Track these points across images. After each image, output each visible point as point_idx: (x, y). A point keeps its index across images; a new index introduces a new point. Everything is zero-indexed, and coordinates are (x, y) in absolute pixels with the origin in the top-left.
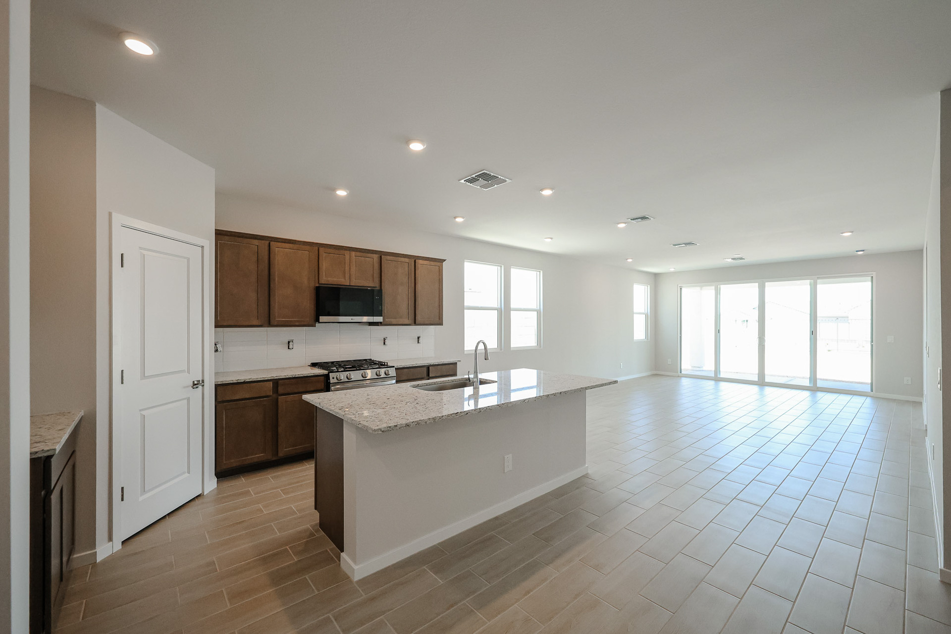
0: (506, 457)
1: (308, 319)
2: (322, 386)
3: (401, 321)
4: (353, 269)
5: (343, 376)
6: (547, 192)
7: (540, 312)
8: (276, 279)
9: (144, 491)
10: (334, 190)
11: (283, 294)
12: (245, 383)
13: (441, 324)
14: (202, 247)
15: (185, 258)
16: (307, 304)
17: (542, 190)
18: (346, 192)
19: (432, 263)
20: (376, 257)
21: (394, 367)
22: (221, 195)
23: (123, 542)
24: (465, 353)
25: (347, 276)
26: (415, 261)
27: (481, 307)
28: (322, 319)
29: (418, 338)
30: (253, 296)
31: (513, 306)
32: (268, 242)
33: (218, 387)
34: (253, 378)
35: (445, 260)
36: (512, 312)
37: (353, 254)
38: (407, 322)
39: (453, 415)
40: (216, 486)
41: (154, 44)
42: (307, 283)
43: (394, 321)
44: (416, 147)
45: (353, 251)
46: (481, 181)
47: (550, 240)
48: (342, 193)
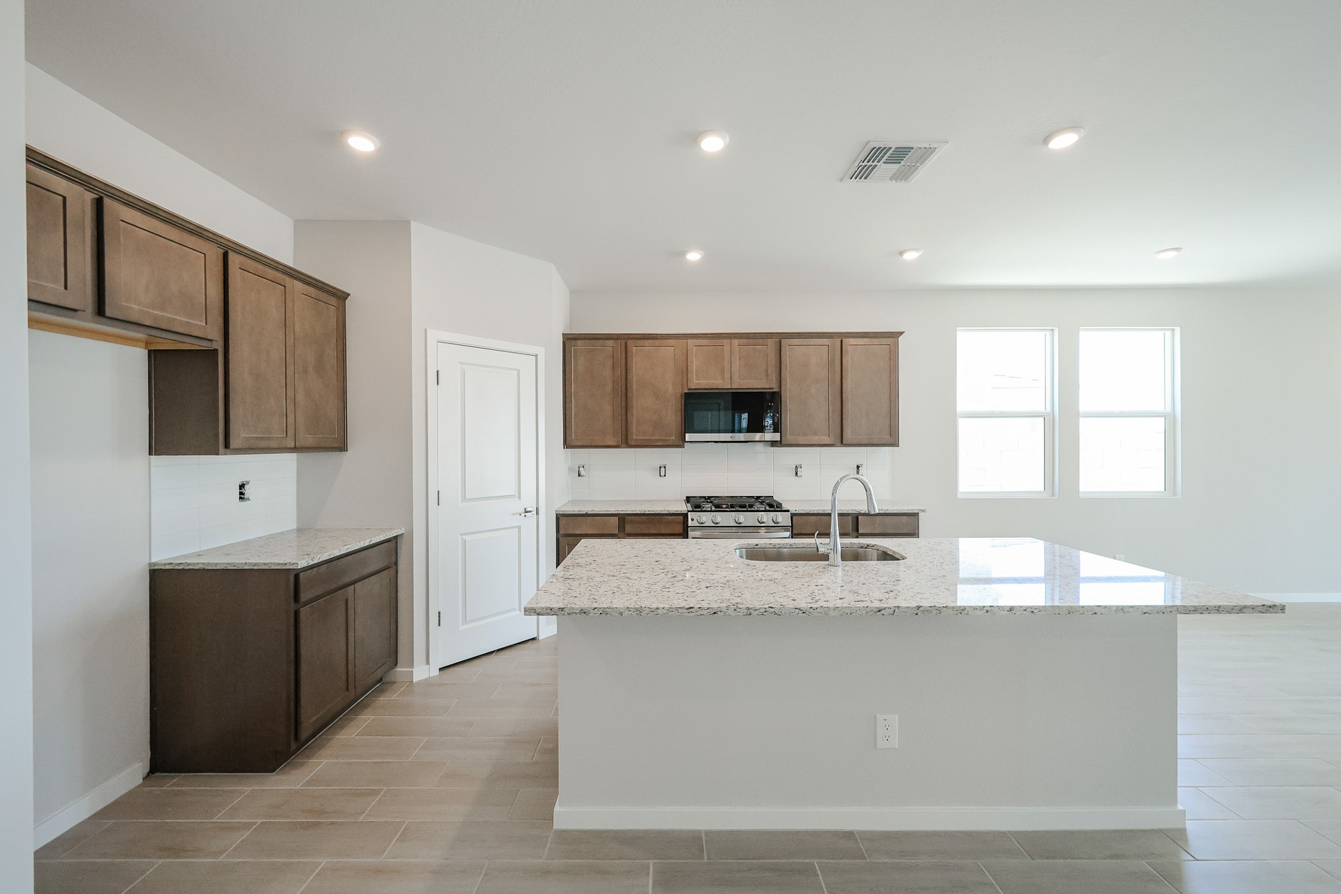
0: (880, 717)
1: (674, 438)
2: (679, 529)
3: (815, 439)
4: (736, 364)
5: (707, 518)
6: (1064, 141)
7: (1174, 418)
8: (634, 386)
9: (465, 621)
10: (683, 254)
11: (643, 404)
12: (587, 515)
13: (894, 443)
14: (536, 356)
15: (514, 369)
16: (672, 416)
17: (1046, 140)
18: (700, 254)
19: (875, 341)
20: (771, 343)
21: (788, 511)
22: (577, 294)
23: (441, 669)
24: (959, 496)
25: (727, 375)
26: (842, 341)
27: (1001, 413)
28: (688, 437)
29: (858, 467)
30: (608, 409)
31: (1083, 407)
32: (624, 342)
33: (559, 517)
34: (596, 510)
35: (902, 333)
36: (1082, 420)
37: (736, 342)
38: (826, 440)
39: (680, 610)
40: (556, 633)
41: (375, 139)
42: (671, 390)
43: (802, 440)
44: (713, 144)
45: (735, 338)
46: (884, 169)
47: (1173, 253)
48: (694, 256)
